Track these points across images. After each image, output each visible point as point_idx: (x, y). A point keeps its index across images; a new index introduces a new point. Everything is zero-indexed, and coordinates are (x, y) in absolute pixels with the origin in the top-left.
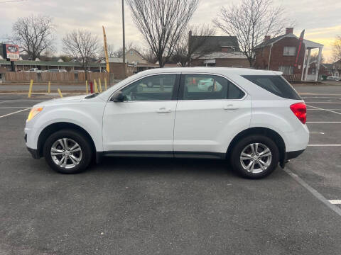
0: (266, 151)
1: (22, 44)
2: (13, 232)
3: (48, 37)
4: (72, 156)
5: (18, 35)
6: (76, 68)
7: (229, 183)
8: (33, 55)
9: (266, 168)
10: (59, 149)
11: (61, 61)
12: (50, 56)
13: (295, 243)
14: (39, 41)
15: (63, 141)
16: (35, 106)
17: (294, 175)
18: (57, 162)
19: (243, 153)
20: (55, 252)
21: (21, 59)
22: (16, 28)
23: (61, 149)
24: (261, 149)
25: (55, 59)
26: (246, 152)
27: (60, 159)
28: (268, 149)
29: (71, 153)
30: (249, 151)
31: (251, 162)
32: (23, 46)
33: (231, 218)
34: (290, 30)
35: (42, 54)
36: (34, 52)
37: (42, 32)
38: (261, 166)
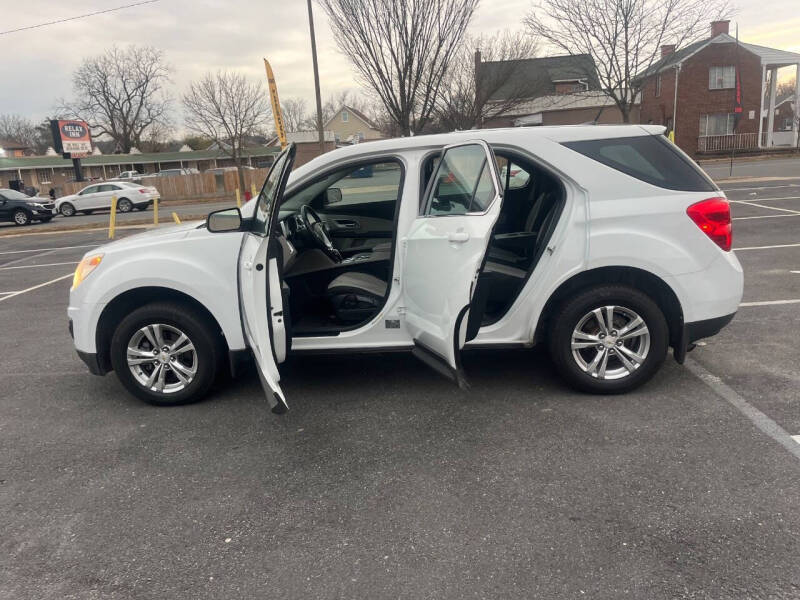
0: (632, 325)
1: (98, 118)
2: (31, 543)
3: (155, 98)
4: (176, 364)
5: (87, 99)
6: (221, 163)
7: (547, 406)
8: (124, 141)
9: (637, 366)
10: (146, 349)
11: (186, 149)
12: (163, 140)
13: (691, 545)
14: (135, 108)
15: (151, 329)
16: (87, 255)
17: (713, 380)
18: (143, 380)
19: (577, 333)
20: (116, 588)
21: (97, 152)
22: (82, 80)
23: (151, 348)
24: (622, 319)
25: (174, 146)
26: (585, 330)
27: (149, 372)
28: (640, 319)
29: (174, 358)
30: (592, 326)
31: (600, 354)
32: (100, 121)
33: (541, 491)
34: (720, 27)
35: (145, 136)
36: (127, 135)
37: (141, 85)
38: (625, 360)
